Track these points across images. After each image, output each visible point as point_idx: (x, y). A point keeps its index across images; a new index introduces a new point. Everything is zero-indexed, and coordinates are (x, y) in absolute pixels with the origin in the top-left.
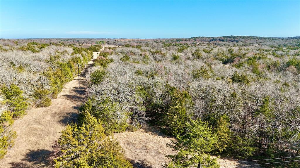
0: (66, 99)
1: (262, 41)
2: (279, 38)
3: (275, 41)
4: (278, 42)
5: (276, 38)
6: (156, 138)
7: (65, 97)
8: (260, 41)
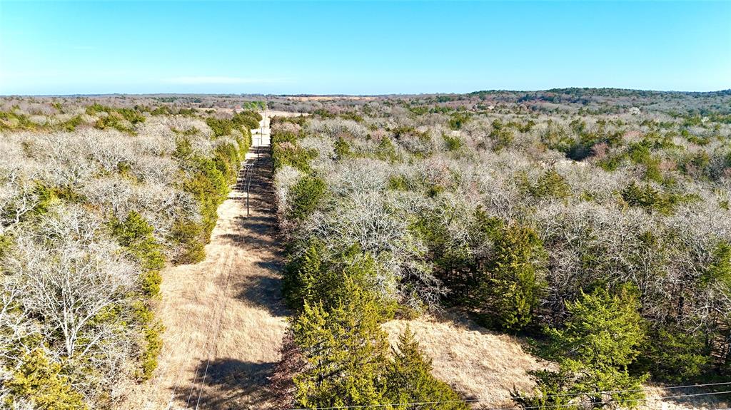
0: (232, 245)
1: (646, 100)
2: (687, 94)
3: (680, 101)
4: (686, 103)
5: (680, 93)
6: (467, 335)
7: (229, 240)
8: (642, 100)
